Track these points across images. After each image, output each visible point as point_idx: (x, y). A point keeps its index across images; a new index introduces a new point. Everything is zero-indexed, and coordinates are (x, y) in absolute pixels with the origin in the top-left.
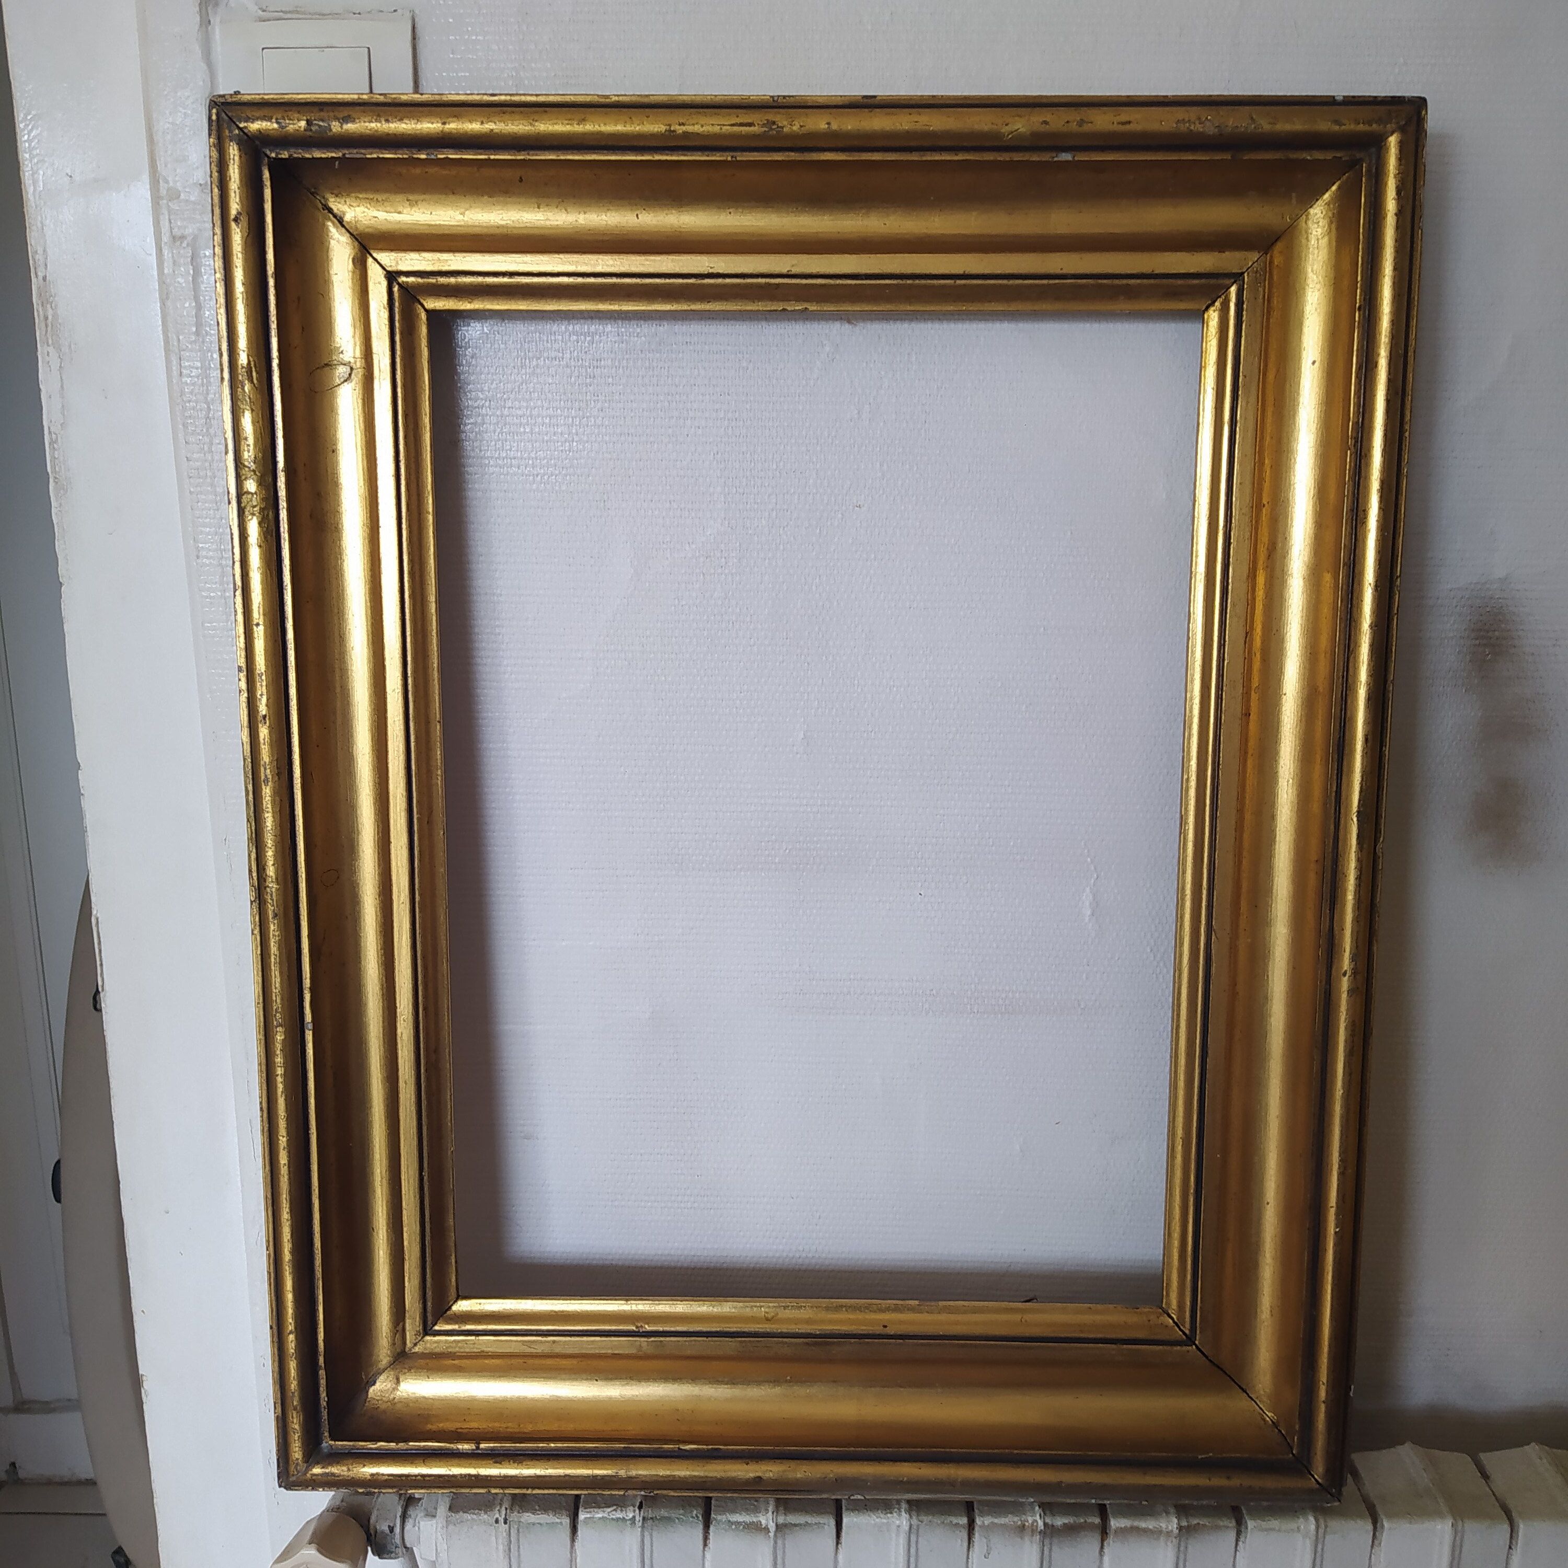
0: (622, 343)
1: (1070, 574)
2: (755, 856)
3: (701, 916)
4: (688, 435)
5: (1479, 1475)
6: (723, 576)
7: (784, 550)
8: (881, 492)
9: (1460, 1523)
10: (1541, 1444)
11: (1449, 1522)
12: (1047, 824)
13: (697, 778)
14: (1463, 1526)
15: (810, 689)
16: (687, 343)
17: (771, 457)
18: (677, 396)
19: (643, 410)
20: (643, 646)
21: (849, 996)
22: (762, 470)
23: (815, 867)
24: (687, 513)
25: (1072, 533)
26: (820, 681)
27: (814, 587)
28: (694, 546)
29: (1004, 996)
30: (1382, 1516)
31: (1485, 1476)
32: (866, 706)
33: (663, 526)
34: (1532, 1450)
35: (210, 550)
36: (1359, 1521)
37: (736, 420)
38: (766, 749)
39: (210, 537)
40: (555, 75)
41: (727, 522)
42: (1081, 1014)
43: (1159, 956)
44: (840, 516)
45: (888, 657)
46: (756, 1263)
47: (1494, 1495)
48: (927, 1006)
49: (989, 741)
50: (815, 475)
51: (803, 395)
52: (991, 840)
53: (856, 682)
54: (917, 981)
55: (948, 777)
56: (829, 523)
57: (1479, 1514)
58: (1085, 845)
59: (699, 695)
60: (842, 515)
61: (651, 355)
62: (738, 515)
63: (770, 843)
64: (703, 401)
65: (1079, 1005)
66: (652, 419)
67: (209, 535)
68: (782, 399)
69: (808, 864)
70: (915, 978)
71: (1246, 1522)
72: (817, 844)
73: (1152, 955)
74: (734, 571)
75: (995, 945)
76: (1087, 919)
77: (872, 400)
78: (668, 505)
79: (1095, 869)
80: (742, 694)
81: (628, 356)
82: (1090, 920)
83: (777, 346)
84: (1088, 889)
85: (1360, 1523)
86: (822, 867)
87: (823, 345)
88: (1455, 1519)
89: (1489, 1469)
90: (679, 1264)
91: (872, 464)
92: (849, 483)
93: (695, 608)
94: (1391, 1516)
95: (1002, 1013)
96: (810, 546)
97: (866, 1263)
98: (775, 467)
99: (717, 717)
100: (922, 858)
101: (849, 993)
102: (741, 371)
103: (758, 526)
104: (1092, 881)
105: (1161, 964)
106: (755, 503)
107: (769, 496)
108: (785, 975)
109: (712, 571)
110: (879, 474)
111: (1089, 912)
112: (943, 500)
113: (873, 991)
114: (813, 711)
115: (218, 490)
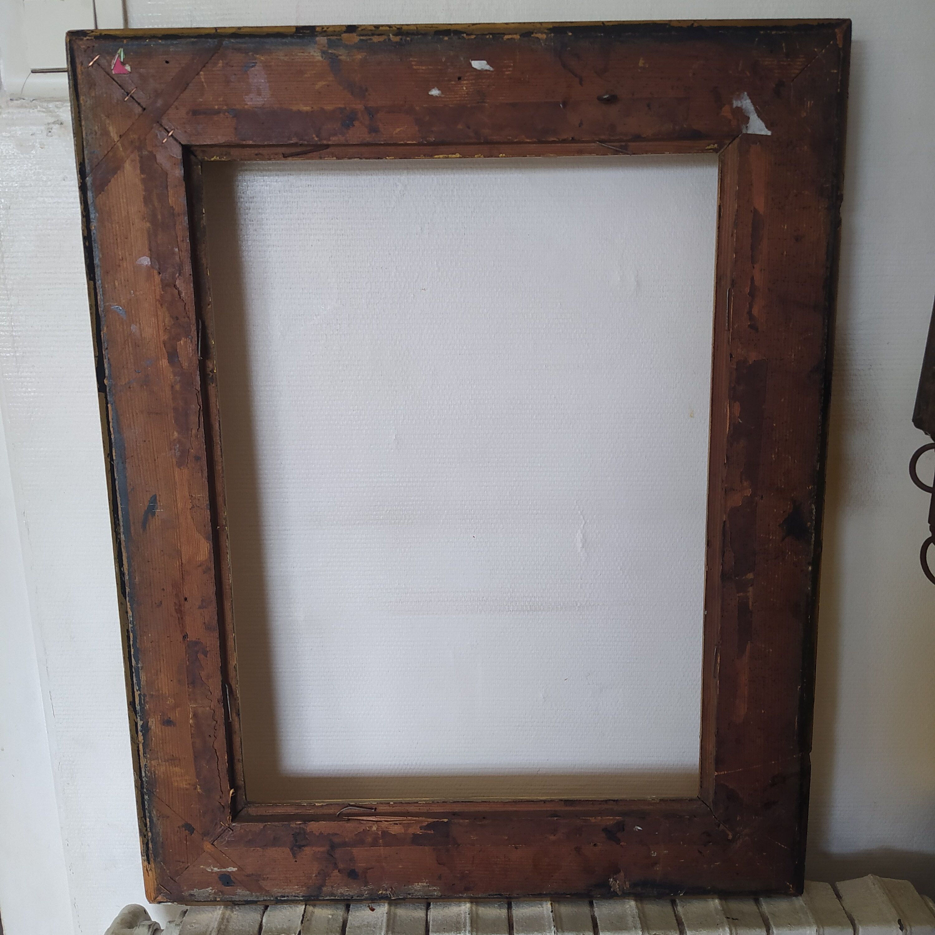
0: (267, 186)
1: (561, 331)
2: (367, 515)
3: (334, 554)
4: (312, 246)
5: (835, 897)
6: (339, 336)
7: (377, 318)
8: (438, 280)
9: (822, 930)
10: (875, 875)
11: (815, 928)
12: (552, 490)
13: (328, 466)
14: (823, 930)
15: (398, 408)
16: (308, 185)
17: (366, 258)
18: (304, 220)
19: (282, 230)
20: (289, 382)
21: (431, 603)
22: (361, 267)
23: (406, 521)
24: (314, 296)
25: (561, 304)
26: (404, 403)
27: (398, 342)
28: (319, 317)
29: (529, 600)
30: (773, 926)
31: (839, 897)
32: (434, 418)
33: (299, 305)
34: (869, 879)
35: (5, 326)
36: (757, 930)
37: (343, 235)
38: (372, 447)
39: (4, 318)
40: (216, 13)
41: (339, 301)
42: (578, 610)
43: (626, 572)
44: (412, 296)
45: (447, 386)
46: (378, 773)
47: (844, 909)
48: (480, 608)
49: (513, 438)
50: (395, 270)
51: (385, 218)
52: (517, 501)
53: (427, 402)
54: (473, 592)
55: (489, 462)
56: (406, 301)
57: (834, 923)
58: (577, 503)
59: (326, 413)
60: (414, 295)
61: (286, 194)
62: (346, 297)
63: (377, 507)
64: (321, 224)
65: (577, 605)
66: (288, 236)
67: (4, 316)
68: (372, 221)
69: (401, 519)
70: (472, 590)
71: (686, 932)
72: (407, 506)
73: (621, 572)
74: (346, 332)
75: (522, 568)
76: (579, 550)
77: (429, 221)
78: (301, 291)
79: (584, 518)
80: (355, 412)
81: (271, 195)
82: (581, 550)
83: (367, 186)
84: (579, 531)
85: (758, 930)
86: (410, 521)
87: (397, 186)
88: (818, 927)
89: (842, 893)
90: (330, 776)
91: (432, 262)
92: (417, 274)
93: (321, 357)
94: (778, 926)
95: (528, 611)
96: (394, 315)
97: (448, 771)
98: (369, 265)
99: (339, 427)
100: (474, 514)
101: (431, 601)
102: (345, 204)
103: (360, 303)
104: (582, 526)
105: (628, 577)
106: (357, 289)
107: (366, 283)
108: (389, 591)
109: (332, 333)
110: (437, 268)
111: (581, 545)
112: (478, 284)
113: (446, 599)
114: (401, 421)
115: (8, 287)
